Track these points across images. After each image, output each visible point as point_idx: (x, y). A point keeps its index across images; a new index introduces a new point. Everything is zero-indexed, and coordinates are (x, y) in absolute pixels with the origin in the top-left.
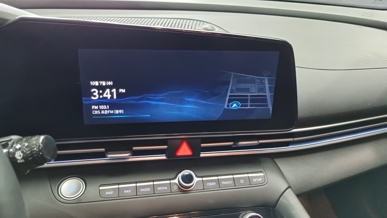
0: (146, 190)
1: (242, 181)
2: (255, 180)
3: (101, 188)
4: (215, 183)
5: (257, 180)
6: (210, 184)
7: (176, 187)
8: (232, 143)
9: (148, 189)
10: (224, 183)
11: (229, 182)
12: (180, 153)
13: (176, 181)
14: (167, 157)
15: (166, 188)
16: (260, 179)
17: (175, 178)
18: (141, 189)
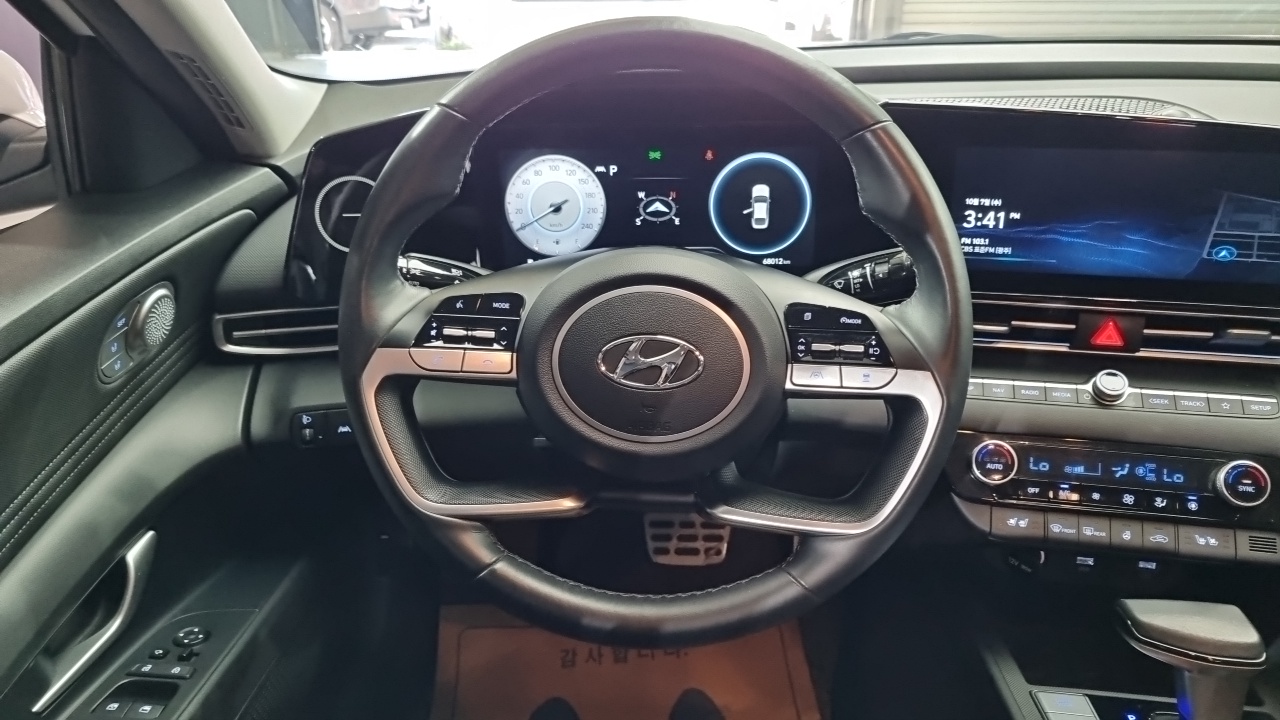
0: (1031, 392)
1: (1226, 406)
2: (1253, 408)
4: (1166, 402)
5: (1259, 408)
6: (1157, 401)
7: (1088, 397)
8: (1211, 334)
9: (1036, 393)
10: (1187, 403)
11: (1198, 403)
12: (1101, 341)
13: (1089, 387)
14: (1070, 348)
15: (1069, 395)
16: (1268, 408)
17: (1086, 382)
18: (1023, 391)
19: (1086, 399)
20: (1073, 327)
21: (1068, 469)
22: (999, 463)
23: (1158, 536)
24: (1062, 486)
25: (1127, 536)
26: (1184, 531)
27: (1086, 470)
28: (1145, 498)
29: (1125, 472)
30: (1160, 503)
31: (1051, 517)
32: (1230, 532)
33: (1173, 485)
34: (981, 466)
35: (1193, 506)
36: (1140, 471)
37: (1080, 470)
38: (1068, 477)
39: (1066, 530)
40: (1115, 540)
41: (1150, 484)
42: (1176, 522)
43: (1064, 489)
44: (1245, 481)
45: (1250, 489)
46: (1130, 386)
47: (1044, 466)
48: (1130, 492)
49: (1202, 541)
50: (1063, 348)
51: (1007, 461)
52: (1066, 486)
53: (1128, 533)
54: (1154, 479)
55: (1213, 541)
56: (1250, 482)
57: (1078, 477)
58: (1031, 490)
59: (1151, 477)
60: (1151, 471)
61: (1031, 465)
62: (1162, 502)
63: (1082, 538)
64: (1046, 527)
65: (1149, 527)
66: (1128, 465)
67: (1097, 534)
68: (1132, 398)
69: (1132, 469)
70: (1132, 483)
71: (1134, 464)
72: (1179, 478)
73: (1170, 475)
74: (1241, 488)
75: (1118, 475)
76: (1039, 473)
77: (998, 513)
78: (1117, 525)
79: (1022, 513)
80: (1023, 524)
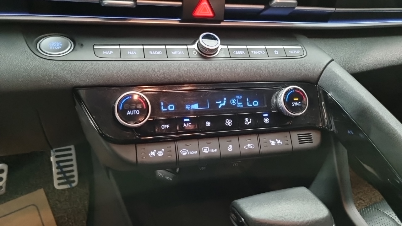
0: (156, 53)
1: (276, 52)
2: (291, 52)
3: (95, 47)
4: (243, 52)
5: (294, 52)
6: (238, 52)
7: (196, 53)
9: (160, 53)
10: (255, 52)
11: (261, 52)
12: (199, 12)
13: (195, 46)
14: (180, 21)
15: (183, 53)
16: (298, 52)
17: (194, 43)
18: (151, 52)
19: (194, 54)
20: (180, 3)
21: (188, 107)
22: (136, 109)
23: (248, 145)
24: (185, 120)
25: (230, 148)
26: (262, 138)
27: (199, 106)
28: (238, 120)
29: (224, 104)
30: (248, 122)
31: (180, 144)
32: (287, 134)
33: (254, 109)
34: (123, 113)
35: (266, 121)
36: (233, 102)
37: (196, 106)
38: (188, 113)
39: (191, 153)
40: (223, 153)
41: (240, 110)
42: (258, 133)
43: (186, 122)
44: (295, 99)
45: (298, 104)
46: (221, 44)
47: (171, 107)
48: (229, 117)
49: (273, 143)
50: (175, 22)
51: (143, 107)
52: (188, 120)
53: (231, 146)
54: (242, 106)
55: (279, 142)
56: (297, 99)
57: (195, 112)
58: (164, 127)
59: (240, 105)
60: (239, 101)
61: (162, 107)
62: (249, 121)
63: (202, 156)
64: (177, 153)
65: (242, 139)
66: (225, 99)
67: (211, 151)
68: (223, 52)
69: (228, 101)
70: (229, 110)
71: (230, 97)
72: (256, 103)
73: (251, 102)
74: (294, 104)
75: (220, 107)
76: (169, 113)
77: (141, 149)
78: (223, 141)
79: (158, 146)
80: (160, 154)
